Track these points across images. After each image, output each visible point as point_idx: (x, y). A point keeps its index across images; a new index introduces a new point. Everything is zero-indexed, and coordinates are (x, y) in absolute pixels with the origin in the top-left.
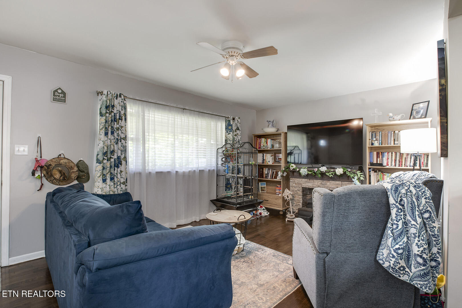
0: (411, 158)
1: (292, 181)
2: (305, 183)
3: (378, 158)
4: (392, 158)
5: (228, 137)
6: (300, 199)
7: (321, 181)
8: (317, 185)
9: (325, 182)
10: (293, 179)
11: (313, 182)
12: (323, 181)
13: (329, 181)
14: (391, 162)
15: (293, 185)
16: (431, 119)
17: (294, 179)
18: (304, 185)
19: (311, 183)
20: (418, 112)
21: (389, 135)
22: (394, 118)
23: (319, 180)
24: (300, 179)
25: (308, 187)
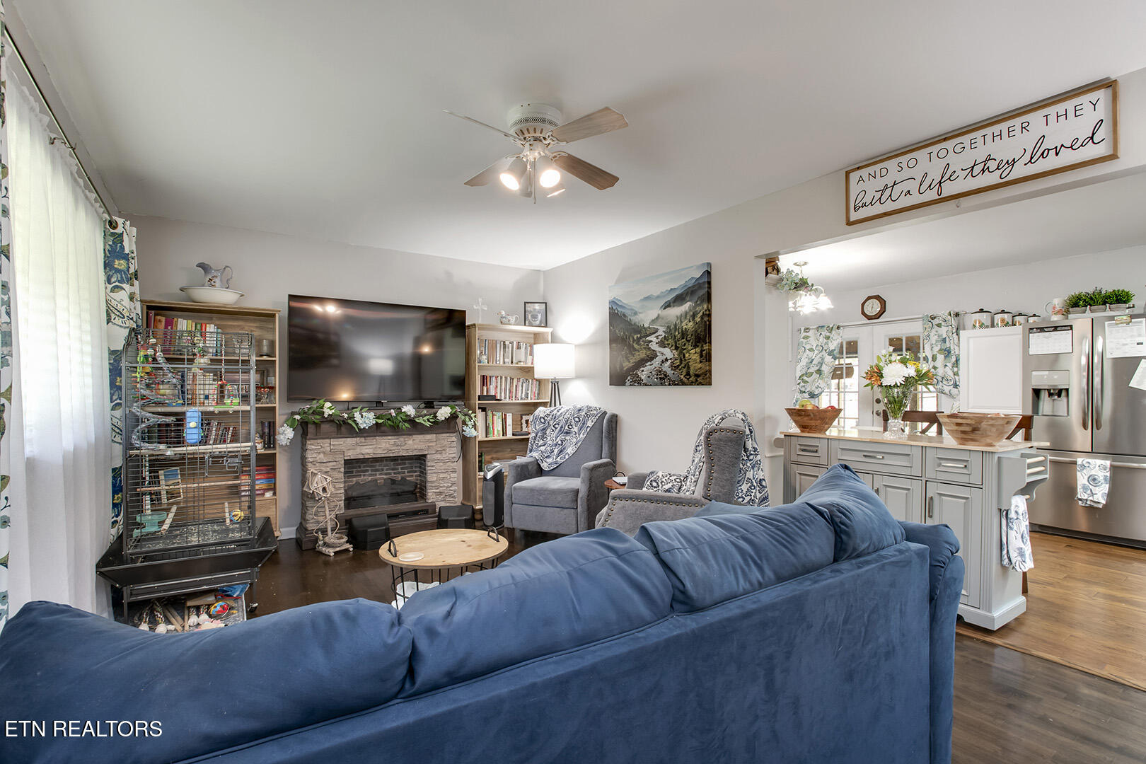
0: (522, 387)
1: (313, 447)
2: (353, 447)
3: (483, 385)
4: (501, 385)
5: (114, 303)
6: (339, 492)
7: (393, 437)
8: (384, 450)
9: (402, 439)
10: (319, 441)
11: (375, 443)
12: (396, 437)
13: (410, 435)
14: (501, 393)
15: (318, 458)
16: (552, 329)
17: (321, 440)
18: (352, 454)
19: (371, 447)
20: (534, 317)
21: (498, 345)
22: (509, 321)
23: (390, 438)
24: (340, 439)
25: (362, 457)
